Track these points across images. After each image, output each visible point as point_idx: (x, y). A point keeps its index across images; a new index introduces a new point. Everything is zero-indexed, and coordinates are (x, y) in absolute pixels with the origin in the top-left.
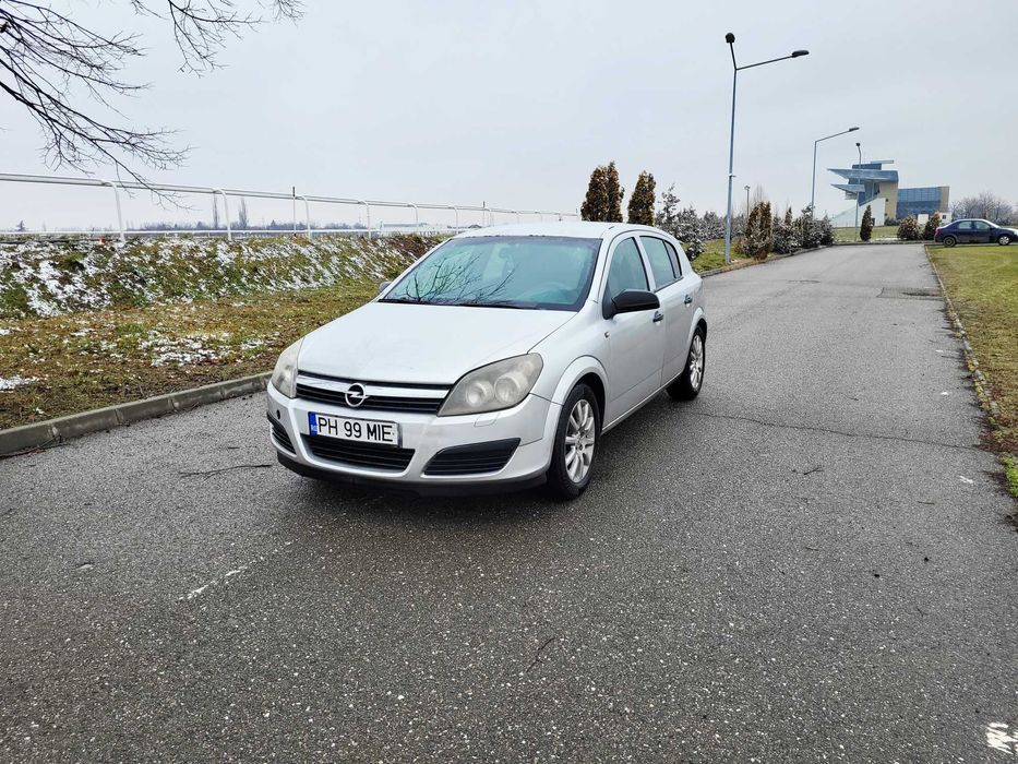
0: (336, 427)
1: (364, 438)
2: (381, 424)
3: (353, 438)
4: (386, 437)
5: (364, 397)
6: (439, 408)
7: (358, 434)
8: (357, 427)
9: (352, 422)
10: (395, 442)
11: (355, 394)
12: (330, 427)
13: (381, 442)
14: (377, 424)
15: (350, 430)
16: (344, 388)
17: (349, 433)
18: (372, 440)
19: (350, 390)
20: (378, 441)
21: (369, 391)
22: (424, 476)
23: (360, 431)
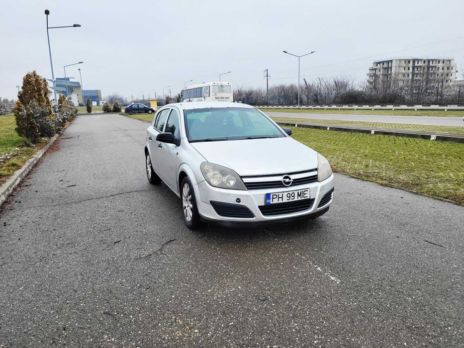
0: (282, 198)
1: (296, 199)
2: (303, 190)
3: (291, 200)
4: (305, 196)
5: (292, 181)
6: (317, 178)
7: (293, 198)
8: (293, 195)
9: (291, 193)
10: (309, 197)
11: (287, 180)
12: (279, 198)
13: (303, 198)
14: (302, 191)
15: (290, 197)
16: (280, 178)
17: (289, 198)
18: (300, 199)
19: (284, 178)
20: (302, 199)
21: (293, 177)
22: (318, 209)
23: (294, 196)
